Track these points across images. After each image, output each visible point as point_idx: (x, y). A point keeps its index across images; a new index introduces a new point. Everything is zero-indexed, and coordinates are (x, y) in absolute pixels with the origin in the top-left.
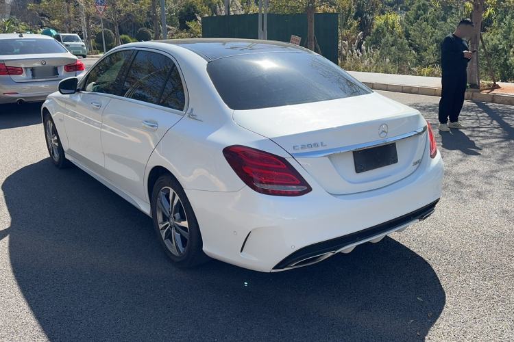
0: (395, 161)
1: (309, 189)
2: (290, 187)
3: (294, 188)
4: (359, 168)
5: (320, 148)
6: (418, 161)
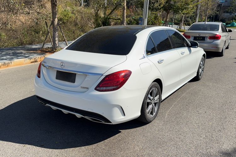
4: (57, 77)
6: (86, 88)
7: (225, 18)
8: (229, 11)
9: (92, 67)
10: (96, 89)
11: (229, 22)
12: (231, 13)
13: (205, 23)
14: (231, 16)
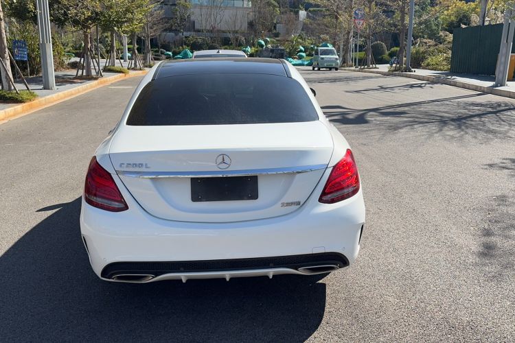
0: (254, 196)
1: (126, 208)
2: (113, 203)
3: (116, 205)
4: (196, 197)
5: (143, 169)
6: (292, 203)
7: (169, 42)
8: (173, 28)
9: (303, 154)
10: (321, 200)
11: (177, 50)
12: (177, 32)
13: (218, 52)
14: (178, 38)
